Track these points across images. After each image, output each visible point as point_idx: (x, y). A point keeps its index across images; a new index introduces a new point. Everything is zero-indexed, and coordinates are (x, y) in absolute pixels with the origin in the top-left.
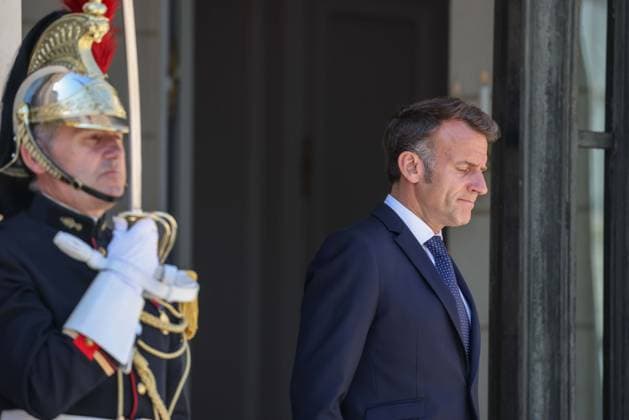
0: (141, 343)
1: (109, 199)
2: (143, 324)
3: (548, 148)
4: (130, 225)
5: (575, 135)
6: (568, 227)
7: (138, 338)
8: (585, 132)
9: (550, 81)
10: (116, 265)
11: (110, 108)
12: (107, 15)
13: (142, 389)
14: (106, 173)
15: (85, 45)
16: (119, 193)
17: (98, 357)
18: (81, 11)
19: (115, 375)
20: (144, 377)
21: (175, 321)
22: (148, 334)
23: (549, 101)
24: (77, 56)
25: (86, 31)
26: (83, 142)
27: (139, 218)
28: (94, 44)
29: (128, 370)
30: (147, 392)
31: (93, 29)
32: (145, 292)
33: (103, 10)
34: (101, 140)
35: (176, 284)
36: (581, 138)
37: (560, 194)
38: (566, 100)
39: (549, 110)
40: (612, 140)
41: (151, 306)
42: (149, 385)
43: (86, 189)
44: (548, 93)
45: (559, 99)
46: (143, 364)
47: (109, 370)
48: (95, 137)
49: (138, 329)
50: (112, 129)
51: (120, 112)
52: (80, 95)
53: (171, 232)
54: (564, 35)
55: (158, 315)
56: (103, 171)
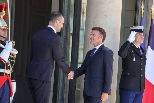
0: (9, 59)
1: (5, 38)
2: (10, 56)
3: (65, 35)
4: (8, 42)
5: (69, 33)
6: (67, 46)
7: (9, 58)
8: (70, 33)
9: (65, 26)
10: (6, 48)
11: (5, 25)
12: (5, 12)
13: (9, 65)
14: (5, 34)
15: (2, 16)
16: (6, 37)
17: (3, 61)
18: (1, 12)
19: (5, 63)
20: (9, 64)
21: (13, 56)
22: (10, 58)
23: (65, 29)
24: (1, 18)
25: (2, 14)
26: (1, 30)
27: (10, 42)
28: (3, 16)
29: (7, 63)
30: (9, 66)
31: (3, 14)
32: (10, 52)
33: (5, 11)
34: (4, 30)
35: (15, 51)
36: (69, 34)
37: (66, 42)
38: (68, 29)
39: (65, 30)
40: (74, 34)
41: (11, 54)
42: (10, 65)
43: (2, 36)
44: (65, 27)
45: (67, 28)
46: (9, 62)
47: (4, 63)
48: (3, 29)
49: (9, 57)
50: (6, 28)
51: (7, 26)
52: (1, 23)
53: (14, 44)
54: (68, 19)
55: (11, 55)
56: (4, 34)
